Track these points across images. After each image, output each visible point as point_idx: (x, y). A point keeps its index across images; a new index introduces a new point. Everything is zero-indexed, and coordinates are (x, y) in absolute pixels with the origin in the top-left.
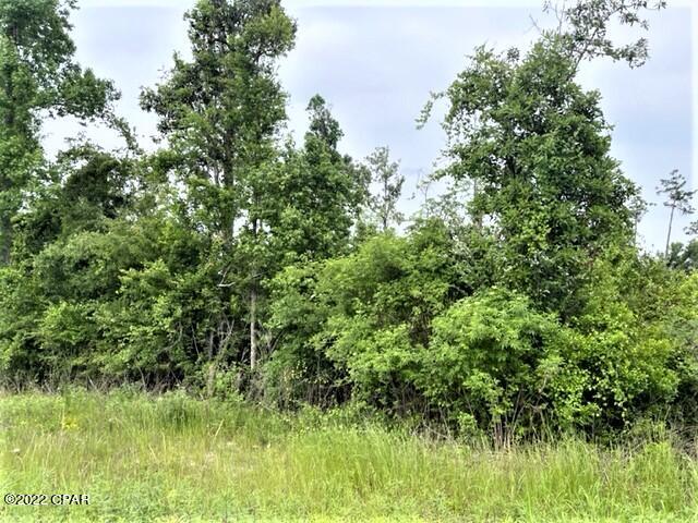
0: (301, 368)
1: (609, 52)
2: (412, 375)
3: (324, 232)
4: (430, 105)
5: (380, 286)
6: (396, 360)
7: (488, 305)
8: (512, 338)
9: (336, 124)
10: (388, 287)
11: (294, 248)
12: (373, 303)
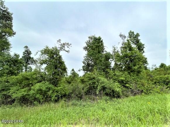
0: (3, 98)
1: (65, 51)
2: (27, 96)
3: (15, 71)
4: (37, 53)
5: (24, 81)
6: (23, 94)
7: (42, 84)
8: (44, 89)
9: (31, 52)
10: (25, 81)
11: (6, 73)
12: (22, 84)
